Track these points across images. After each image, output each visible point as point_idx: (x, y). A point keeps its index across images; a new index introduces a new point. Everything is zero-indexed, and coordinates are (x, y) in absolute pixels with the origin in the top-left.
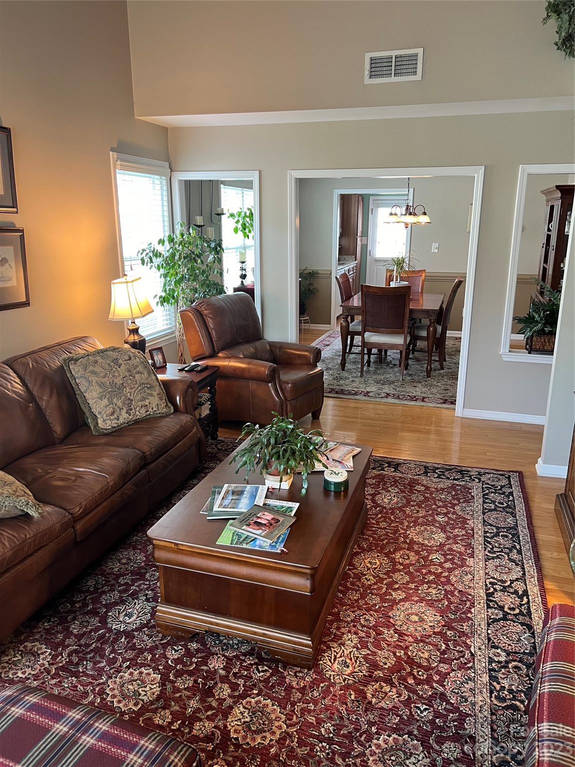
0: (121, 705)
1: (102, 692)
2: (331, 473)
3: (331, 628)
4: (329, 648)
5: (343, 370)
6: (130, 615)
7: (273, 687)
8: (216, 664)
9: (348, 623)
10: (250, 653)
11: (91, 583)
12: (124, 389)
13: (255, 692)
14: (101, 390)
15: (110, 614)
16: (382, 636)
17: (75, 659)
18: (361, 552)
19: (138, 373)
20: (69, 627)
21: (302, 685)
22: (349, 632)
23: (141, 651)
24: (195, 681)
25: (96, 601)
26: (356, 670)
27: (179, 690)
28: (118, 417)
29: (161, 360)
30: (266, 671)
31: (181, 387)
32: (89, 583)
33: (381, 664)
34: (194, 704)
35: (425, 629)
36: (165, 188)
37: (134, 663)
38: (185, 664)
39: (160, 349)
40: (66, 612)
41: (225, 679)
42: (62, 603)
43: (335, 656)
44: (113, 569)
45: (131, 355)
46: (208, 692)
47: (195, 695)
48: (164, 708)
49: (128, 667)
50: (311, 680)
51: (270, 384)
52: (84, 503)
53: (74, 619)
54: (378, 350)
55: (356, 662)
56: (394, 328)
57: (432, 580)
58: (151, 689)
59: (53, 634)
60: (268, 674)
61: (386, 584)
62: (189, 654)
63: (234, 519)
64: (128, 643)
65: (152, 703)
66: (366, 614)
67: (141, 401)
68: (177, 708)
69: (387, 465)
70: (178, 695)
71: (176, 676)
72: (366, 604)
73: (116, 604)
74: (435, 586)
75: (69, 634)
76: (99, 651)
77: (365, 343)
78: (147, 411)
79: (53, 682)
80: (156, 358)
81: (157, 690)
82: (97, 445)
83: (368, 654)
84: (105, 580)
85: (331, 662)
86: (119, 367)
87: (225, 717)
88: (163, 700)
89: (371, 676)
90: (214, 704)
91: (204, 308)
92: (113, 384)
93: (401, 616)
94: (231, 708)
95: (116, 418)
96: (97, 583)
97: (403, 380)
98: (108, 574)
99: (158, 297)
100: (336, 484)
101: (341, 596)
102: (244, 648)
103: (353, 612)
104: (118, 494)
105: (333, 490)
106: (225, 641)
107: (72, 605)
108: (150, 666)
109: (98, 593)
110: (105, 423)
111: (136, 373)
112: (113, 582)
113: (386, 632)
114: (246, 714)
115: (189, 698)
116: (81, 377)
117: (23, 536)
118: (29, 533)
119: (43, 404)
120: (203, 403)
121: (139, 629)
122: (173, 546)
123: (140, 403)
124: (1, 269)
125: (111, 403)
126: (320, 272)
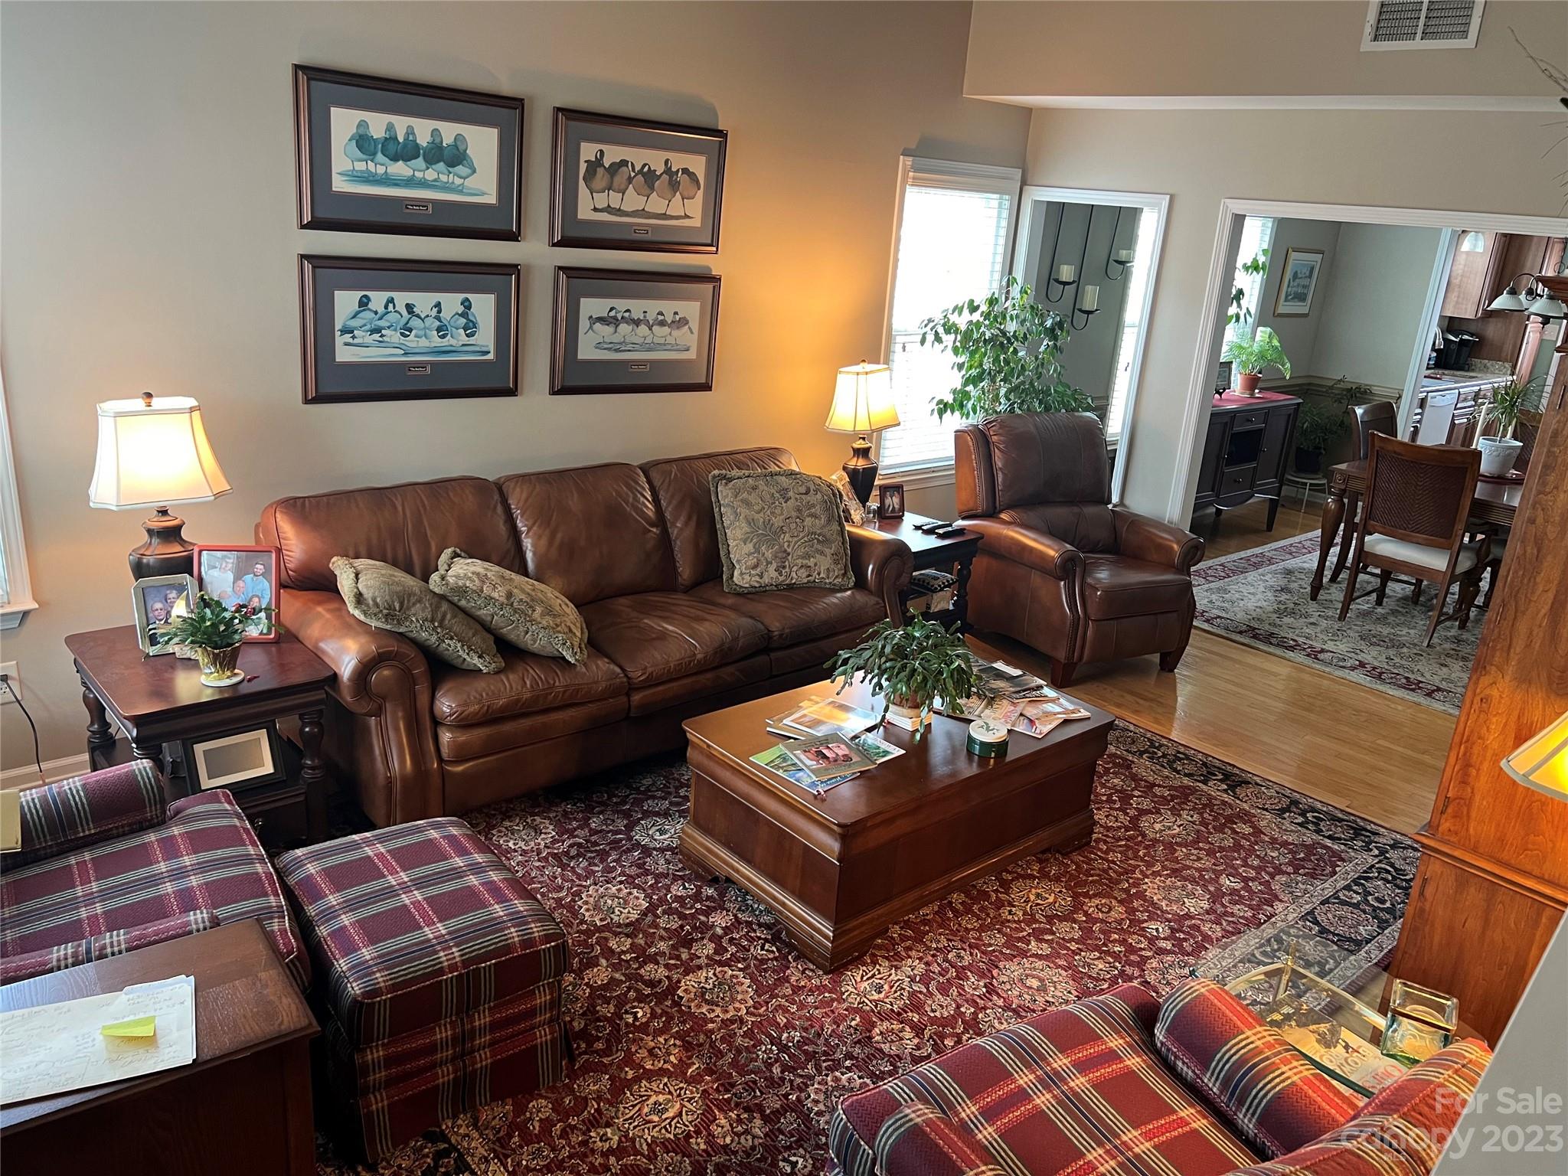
0: (587, 914)
1: (578, 894)
2: (982, 727)
3: (898, 944)
4: (874, 963)
5: (1314, 597)
6: (662, 832)
7: (765, 970)
8: (719, 921)
9: (929, 948)
10: (768, 927)
11: (647, 782)
12: (782, 536)
13: (740, 965)
14: (748, 530)
15: (643, 822)
16: (961, 982)
17: (573, 852)
18: (1037, 877)
19: (812, 515)
20: (590, 818)
21: (803, 983)
22: (920, 959)
23: (647, 873)
24: (682, 927)
25: (638, 803)
26: (887, 1000)
27: (657, 926)
28: (762, 573)
29: (897, 507)
30: (773, 952)
31: (879, 552)
32: (644, 781)
33: (928, 1009)
34: (662, 946)
35: (1035, 1000)
36: (1005, 214)
37: (630, 881)
38: (683, 905)
39: (898, 488)
40: (597, 802)
41: (716, 939)
42: (601, 792)
43: (873, 976)
44: (683, 775)
45: (812, 487)
46: (688, 943)
47: (670, 938)
48: (627, 936)
49: (621, 882)
50: (819, 984)
51: (1062, 583)
52: (650, 670)
53: (601, 812)
55: (896, 992)
57: (1114, 952)
58: (629, 912)
59: (570, 819)
60: (771, 956)
61: (1033, 929)
62: (697, 897)
63: (795, 739)
64: (639, 859)
65: (619, 925)
66: (965, 950)
67: (803, 558)
68: (642, 942)
70: (652, 931)
71: (664, 912)
72: (979, 939)
73: (657, 814)
74: (1112, 960)
75: (585, 824)
76: (603, 855)
77: (1363, 554)
78: (809, 576)
79: (537, 864)
80: (888, 501)
81: (634, 916)
82: (724, 606)
83: (921, 992)
84: (665, 785)
85: (862, 978)
86: (786, 502)
87: (686, 973)
88: (633, 928)
89: (899, 1014)
90: (684, 956)
92: (767, 524)
93: (1016, 973)
94: (700, 968)
95: (758, 575)
96: (653, 784)
97: (1428, 646)
98: (674, 779)
99: (935, 401)
100: (982, 743)
101: (951, 916)
102: (766, 919)
103: (948, 940)
104: (709, 675)
105: (977, 753)
106: (750, 902)
107: (609, 798)
108: (644, 890)
109: (646, 795)
110: (742, 577)
111: (808, 516)
112: (672, 790)
113: (973, 980)
114: (711, 981)
115: (662, 938)
116: (728, 505)
117: (552, 682)
118: (561, 680)
119: (674, 533)
120: (936, 588)
121: (662, 850)
122: (705, 747)
123: (799, 562)
124: (675, 333)
125: (757, 550)
126: (1375, 390)
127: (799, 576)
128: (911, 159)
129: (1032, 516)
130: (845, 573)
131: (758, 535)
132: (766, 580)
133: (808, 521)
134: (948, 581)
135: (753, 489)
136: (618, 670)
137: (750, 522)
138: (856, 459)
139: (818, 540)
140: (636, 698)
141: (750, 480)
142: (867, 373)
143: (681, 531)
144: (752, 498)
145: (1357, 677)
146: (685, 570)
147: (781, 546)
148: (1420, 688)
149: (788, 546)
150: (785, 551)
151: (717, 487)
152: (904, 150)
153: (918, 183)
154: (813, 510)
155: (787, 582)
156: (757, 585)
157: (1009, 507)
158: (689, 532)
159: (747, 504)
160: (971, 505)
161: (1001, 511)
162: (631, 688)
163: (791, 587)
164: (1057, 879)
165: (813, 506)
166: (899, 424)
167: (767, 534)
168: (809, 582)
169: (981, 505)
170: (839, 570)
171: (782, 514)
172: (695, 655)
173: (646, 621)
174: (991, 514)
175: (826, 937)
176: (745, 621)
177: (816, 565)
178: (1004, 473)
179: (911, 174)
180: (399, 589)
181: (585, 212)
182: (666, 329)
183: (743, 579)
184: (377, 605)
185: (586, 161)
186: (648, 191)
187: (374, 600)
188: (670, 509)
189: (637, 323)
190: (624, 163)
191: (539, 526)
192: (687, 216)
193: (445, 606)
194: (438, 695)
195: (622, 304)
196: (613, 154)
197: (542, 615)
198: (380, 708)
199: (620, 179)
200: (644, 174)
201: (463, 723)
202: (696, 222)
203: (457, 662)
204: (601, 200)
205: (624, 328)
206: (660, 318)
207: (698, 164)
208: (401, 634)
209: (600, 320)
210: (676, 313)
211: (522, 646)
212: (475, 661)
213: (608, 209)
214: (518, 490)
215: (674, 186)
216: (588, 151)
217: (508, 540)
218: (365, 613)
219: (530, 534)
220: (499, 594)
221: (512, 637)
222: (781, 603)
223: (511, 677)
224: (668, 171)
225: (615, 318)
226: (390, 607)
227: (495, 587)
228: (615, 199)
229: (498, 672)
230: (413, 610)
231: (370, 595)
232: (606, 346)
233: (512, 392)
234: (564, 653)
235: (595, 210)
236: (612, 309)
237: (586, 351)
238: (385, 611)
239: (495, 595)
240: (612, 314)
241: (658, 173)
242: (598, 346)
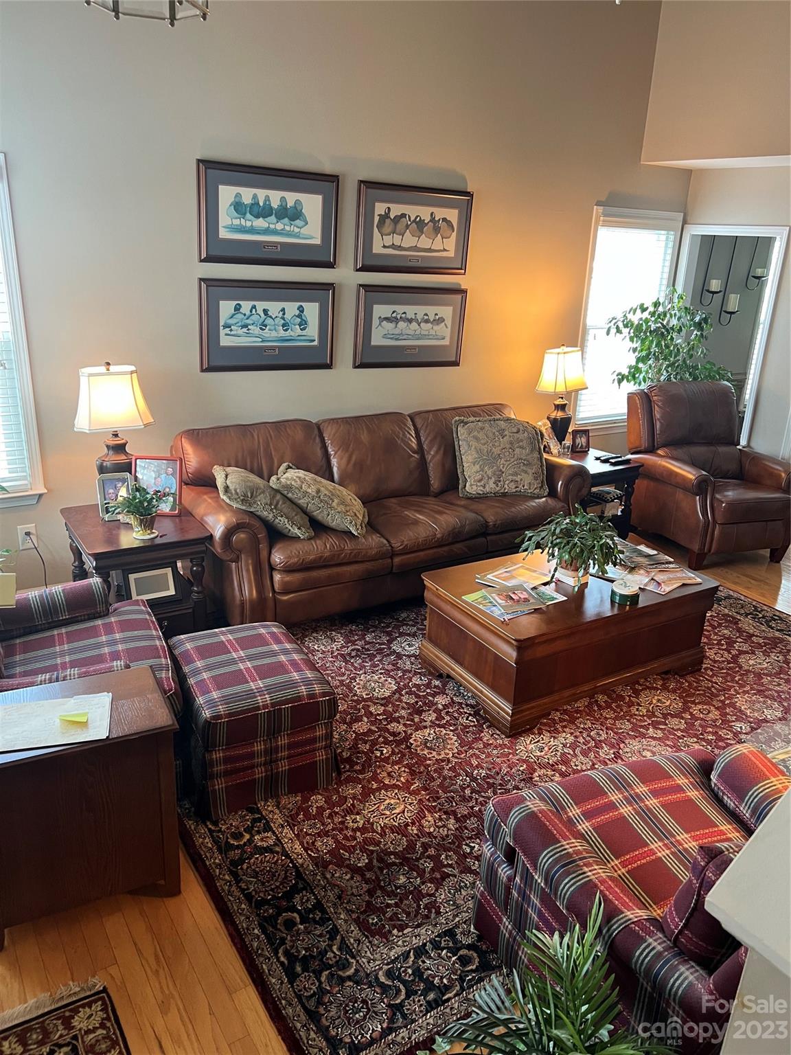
0: (358, 691)
1: (354, 678)
2: (621, 584)
3: (557, 724)
4: (540, 734)
6: (410, 646)
7: (468, 732)
8: (441, 700)
9: (578, 728)
10: (472, 706)
12: (500, 460)
13: (451, 728)
14: (477, 456)
15: (399, 639)
16: (597, 749)
17: (354, 654)
18: (660, 689)
19: (520, 447)
20: (366, 635)
21: (491, 742)
22: (572, 734)
23: (398, 669)
24: (417, 702)
25: (397, 627)
26: (546, 757)
27: (401, 701)
28: (485, 485)
29: (584, 444)
30: (474, 722)
33: (573, 764)
34: (403, 713)
37: (387, 673)
38: (419, 690)
39: (586, 432)
40: (371, 626)
41: (437, 711)
43: (539, 741)
45: (521, 428)
46: (419, 712)
47: (409, 709)
48: (382, 705)
49: (381, 674)
50: (501, 743)
51: (698, 497)
52: (406, 543)
55: (552, 752)
58: (384, 691)
59: (353, 634)
60: (472, 724)
61: (652, 721)
62: (428, 686)
63: (494, 587)
64: (394, 660)
65: (378, 699)
66: (603, 730)
67: (513, 475)
68: (391, 710)
70: (398, 703)
71: (407, 693)
72: (613, 724)
75: (362, 639)
76: (372, 657)
78: (517, 487)
79: (331, 659)
80: (578, 441)
81: (387, 694)
83: (569, 754)
84: (415, 618)
85: (530, 742)
86: (503, 438)
87: (417, 730)
88: (386, 701)
89: (553, 765)
90: (416, 720)
91: (654, 393)
92: (490, 452)
93: (636, 747)
94: (425, 727)
95: (482, 486)
96: (407, 617)
98: (421, 615)
102: (472, 702)
104: (446, 549)
106: (462, 691)
107: (379, 624)
108: (395, 679)
109: (403, 623)
111: (518, 448)
112: (419, 621)
113: (606, 749)
114: (431, 736)
115: (403, 708)
116: (464, 440)
117: (343, 547)
118: (349, 546)
119: (429, 458)
120: (608, 500)
121: (409, 656)
122: (435, 589)
123: (510, 477)
124: (436, 328)
125: (482, 470)
127: (510, 488)
128: (602, 208)
129: (679, 452)
130: (542, 486)
131: (483, 460)
132: (487, 489)
133: (518, 451)
134: (617, 495)
135: (481, 429)
136: (385, 542)
137: (479, 451)
138: (556, 411)
139: (524, 463)
140: (397, 560)
141: (479, 423)
142: (564, 353)
143: (433, 457)
144: (481, 435)
146: (435, 482)
147: (498, 467)
149: (503, 467)
150: (501, 470)
151: (457, 428)
152: (598, 202)
153: (607, 224)
154: (521, 444)
155: (502, 491)
156: (481, 493)
157: (664, 446)
158: (439, 457)
159: (476, 438)
160: (637, 444)
161: (658, 449)
162: (393, 554)
163: (504, 495)
164: (674, 691)
165: (522, 441)
166: (587, 388)
167: (489, 459)
168: (516, 491)
169: (644, 444)
170: (538, 484)
171: (500, 446)
172: (435, 534)
173: (406, 513)
174: (651, 450)
175: (507, 714)
176: (471, 515)
177: (521, 480)
178: (660, 422)
179: (602, 218)
180: (252, 484)
181: (377, 248)
182: (429, 325)
183: (472, 488)
184: (237, 494)
185: (379, 215)
186: (418, 233)
187: (236, 490)
188: (426, 442)
189: (410, 321)
190: (403, 215)
191: (342, 451)
192: (445, 250)
193: (278, 497)
194: (273, 551)
195: (400, 309)
196: (396, 210)
197: (338, 504)
198: (238, 557)
199: (400, 226)
200: (417, 223)
201: (288, 570)
202: (451, 254)
203: (285, 531)
204: (388, 240)
205: (402, 325)
206: (426, 317)
207: (453, 215)
208: (251, 512)
209: (386, 319)
210: (436, 314)
211: (326, 524)
212: (296, 531)
213: (393, 246)
214: (329, 428)
215: (437, 230)
216: (380, 208)
217: (322, 459)
218: (230, 499)
219: (337, 456)
220: (312, 490)
221: (320, 518)
222: (497, 505)
223: (318, 542)
224: (433, 220)
225: (396, 318)
226: (245, 495)
227: (309, 486)
228: (397, 240)
229: (310, 539)
230: (259, 498)
231: (233, 487)
232: (390, 336)
233: (328, 366)
234: (351, 529)
235: (384, 247)
236: (394, 312)
237: (377, 339)
238: (242, 498)
239: (309, 491)
240: (394, 315)
241: (426, 222)
242: (385, 336)
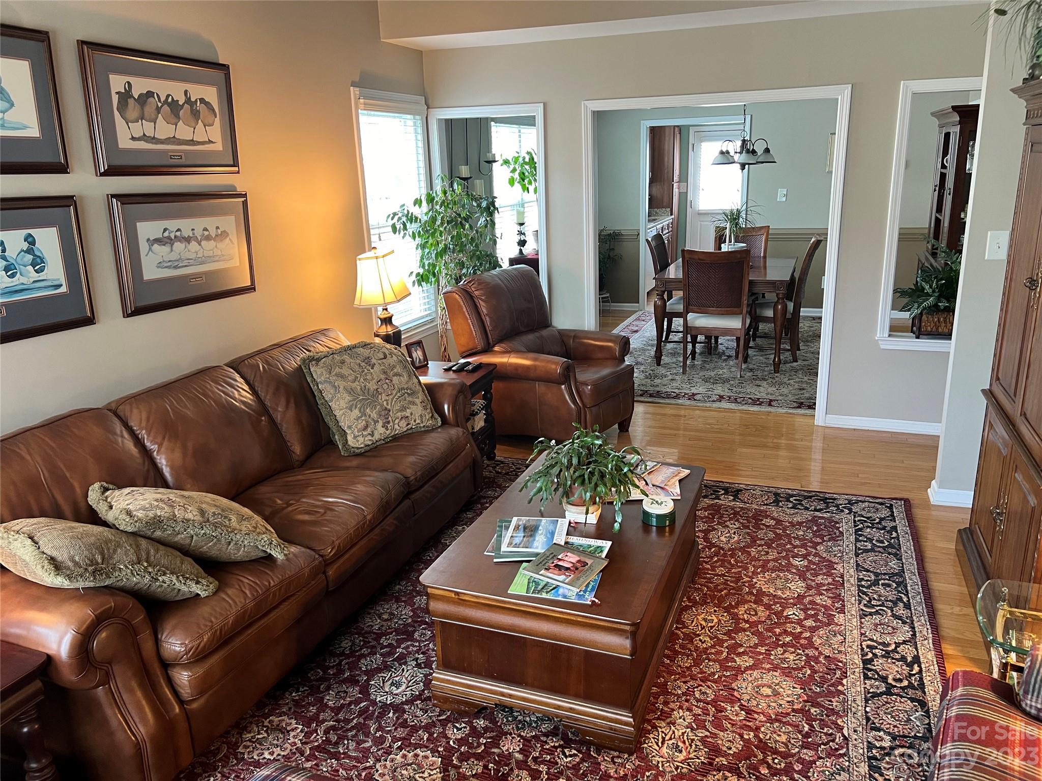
2: (652, 503)
3: (655, 703)
4: (655, 728)
5: (659, 364)
6: (397, 685)
7: (584, 775)
8: (511, 746)
9: (678, 696)
10: (553, 733)
11: (346, 644)
12: (380, 396)
14: (351, 399)
15: (373, 683)
16: (723, 714)
17: (333, 738)
18: (692, 606)
19: (396, 375)
20: (322, 699)
21: (622, 773)
22: (681, 707)
23: (415, 729)
24: (486, 767)
25: (353, 666)
26: (692, 756)
27: (465, 778)
28: (372, 432)
29: (422, 358)
30: (576, 755)
31: (449, 391)
32: (344, 644)
33: (724, 749)
35: (781, 705)
36: (420, 130)
37: (406, 744)
38: (470, 746)
39: (419, 343)
40: (317, 680)
41: (522, 765)
42: (312, 669)
43: (663, 739)
44: (372, 626)
45: (387, 352)
49: (400, 749)
50: (633, 767)
51: (563, 386)
52: (337, 543)
53: (328, 688)
54: (706, 337)
55: (691, 745)
56: (728, 307)
57: (788, 643)
58: (431, 775)
59: (303, 706)
60: (577, 760)
61: (727, 647)
62: (475, 733)
63: (528, 561)
64: (397, 719)
66: (701, 686)
67: (401, 411)
69: (723, 492)
71: (461, 761)
72: (702, 672)
73: (379, 670)
74: (793, 650)
75: (323, 707)
76: (363, 729)
77: (689, 329)
78: (408, 424)
80: (414, 355)
81: (438, 777)
82: (347, 468)
83: (706, 736)
84: (363, 641)
85: (658, 746)
86: (372, 368)
89: (710, 764)
91: (475, 288)
92: (364, 390)
93: (749, 689)
95: (369, 434)
96: (353, 644)
97: (741, 377)
98: (366, 633)
99: (414, 275)
100: (659, 517)
101: (668, 662)
102: (545, 727)
103: (685, 682)
104: (377, 531)
105: (654, 524)
106: (520, 717)
107: (325, 672)
108: (426, 747)
109: (355, 657)
110: (356, 440)
111: (394, 376)
112: (373, 643)
113: (730, 708)
116: (325, 381)
117: (267, 584)
118: (273, 579)
119: (278, 417)
120: (477, 412)
121: (410, 702)
122: (453, 595)
123: (399, 414)
124: (219, 245)
125: (364, 414)
126: (623, 233)
127: (400, 427)
128: (358, 89)
129: (516, 344)
130: (432, 415)
131: (360, 401)
132: (377, 436)
136: (313, 553)
137: (351, 391)
138: (385, 326)
139: (407, 393)
140: (331, 572)
141: (335, 356)
142: (383, 257)
143: (284, 414)
144: (345, 371)
145: (724, 405)
146: (297, 449)
147: (382, 406)
148: (762, 402)
149: (387, 404)
150: (386, 408)
151: (310, 369)
152: (352, 82)
154: (395, 370)
155: (392, 434)
156: (370, 443)
157: (500, 341)
158: (291, 413)
159: (342, 376)
160: (471, 346)
161: (494, 346)
162: (326, 564)
163: (396, 438)
164: (704, 603)
165: (394, 367)
166: (410, 294)
167: (367, 398)
168: (408, 430)
169: (479, 344)
170: (429, 414)
171: (373, 379)
172: (365, 516)
173: (304, 500)
174: (487, 349)
175: (627, 724)
176: (389, 476)
177: (411, 414)
178: (489, 317)
179: (362, 101)
180: (93, 539)
181: (124, 142)
182: (212, 243)
183: (358, 441)
184: (76, 564)
185: (117, 93)
186: (174, 120)
187: (72, 559)
188: (268, 397)
189: (188, 240)
190: (150, 94)
191: (170, 440)
192: (210, 142)
193: (144, 543)
194: (163, 637)
195: (172, 225)
196: (140, 86)
197: (239, 522)
198: (107, 674)
199: (149, 110)
200: (169, 105)
201: (199, 657)
202: (218, 146)
203: (171, 596)
204: (137, 129)
205: (178, 246)
206: (206, 233)
207: (211, 94)
208: (105, 587)
209: (157, 241)
210: (217, 228)
211: (224, 557)
212: (196, 589)
213: (144, 138)
214: (135, 411)
215: (196, 115)
216: (117, 83)
217: (144, 461)
218: (69, 577)
219: (163, 449)
220: (192, 514)
221: (214, 552)
222: (397, 453)
223: (230, 592)
224: (188, 100)
225: (169, 238)
226: (93, 562)
227: (186, 510)
228: (148, 128)
229: (215, 593)
230: (116, 557)
231: (66, 556)
232: (166, 265)
233: (89, 321)
234: (273, 553)
235: (133, 139)
236: (165, 230)
237: (151, 271)
238: (90, 569)
239: (190, 516)
240: (166, 234)
241: (181, 103)
242: (160, 265)
